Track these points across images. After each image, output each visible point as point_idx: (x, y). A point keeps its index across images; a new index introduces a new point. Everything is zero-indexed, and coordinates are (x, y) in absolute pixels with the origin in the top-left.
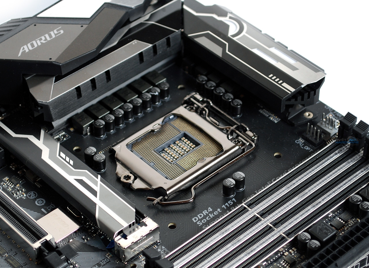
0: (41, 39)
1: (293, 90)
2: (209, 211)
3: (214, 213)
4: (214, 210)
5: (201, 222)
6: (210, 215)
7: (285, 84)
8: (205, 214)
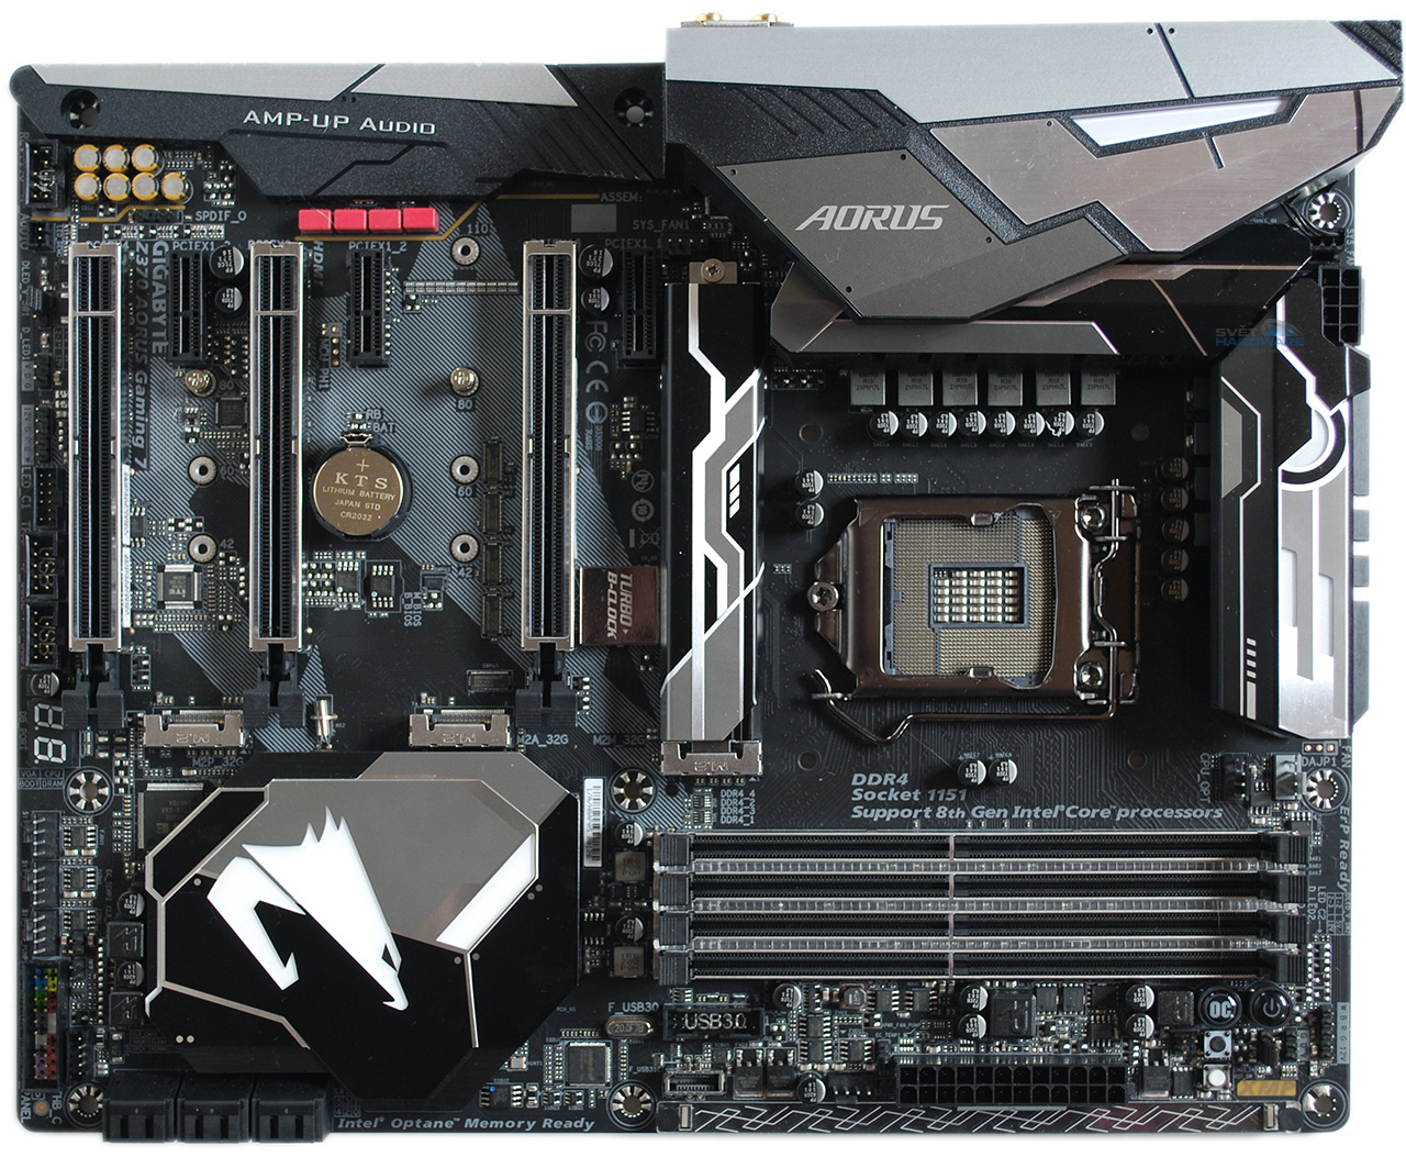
0: (878, 213)
1: (1252, 714)
2: (898, 781)
3: (903, 794)
4: (910, 787)
5: (863, 793)
6: (892, 790)
7: (1252, 687)
8: (885, 783)
